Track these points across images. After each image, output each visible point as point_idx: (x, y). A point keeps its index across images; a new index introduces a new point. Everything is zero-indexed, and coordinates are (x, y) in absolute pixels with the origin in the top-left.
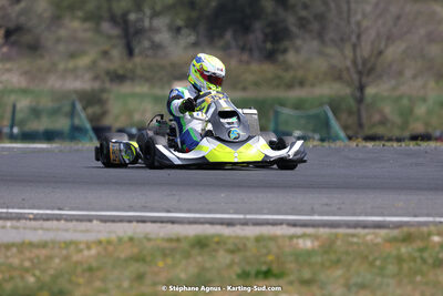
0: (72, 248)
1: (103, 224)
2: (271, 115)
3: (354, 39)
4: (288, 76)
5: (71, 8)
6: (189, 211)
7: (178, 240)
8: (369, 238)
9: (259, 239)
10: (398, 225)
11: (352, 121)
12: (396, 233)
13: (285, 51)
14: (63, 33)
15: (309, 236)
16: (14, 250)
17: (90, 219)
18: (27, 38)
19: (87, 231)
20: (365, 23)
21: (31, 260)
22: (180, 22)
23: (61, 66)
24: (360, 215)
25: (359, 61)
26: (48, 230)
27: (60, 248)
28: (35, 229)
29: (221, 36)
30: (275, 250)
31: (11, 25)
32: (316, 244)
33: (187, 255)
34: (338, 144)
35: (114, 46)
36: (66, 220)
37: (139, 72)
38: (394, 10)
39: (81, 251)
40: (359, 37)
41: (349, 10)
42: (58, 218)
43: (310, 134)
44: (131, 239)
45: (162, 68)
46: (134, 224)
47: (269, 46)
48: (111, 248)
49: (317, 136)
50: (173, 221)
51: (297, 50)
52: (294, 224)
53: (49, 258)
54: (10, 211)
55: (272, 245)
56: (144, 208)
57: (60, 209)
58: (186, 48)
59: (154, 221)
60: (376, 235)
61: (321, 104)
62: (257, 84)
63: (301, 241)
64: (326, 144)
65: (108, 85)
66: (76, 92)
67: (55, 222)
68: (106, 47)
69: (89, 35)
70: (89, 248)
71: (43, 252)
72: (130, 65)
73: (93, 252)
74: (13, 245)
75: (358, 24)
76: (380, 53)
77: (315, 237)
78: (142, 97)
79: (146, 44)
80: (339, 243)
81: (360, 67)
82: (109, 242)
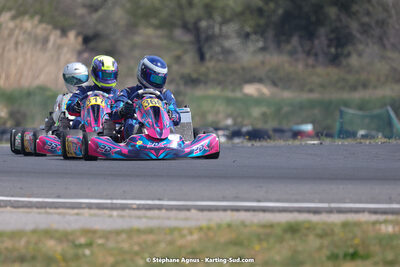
0: (176, 234)
1: (200, 214)
5: (146, 16)
6: (278, 201)
7: (271, 226)
14: (138, 39)
16: (124, 236)
17: (188, 209)
18: (105, 44)
19: (186, 219)
21: (139, 244)
22: (248, 29)
26: (151, 218)
27: (165, 234)
28: (139, 217)
31: (90, 32)
33: (281, 240)
35: (186, 52)
36: (167, 209)
37: (212, 75)
39: (184, 236)
42: (160, 208)
44: (229, 226)
45: (234, 71)
46: (229, 213)
47: (333, 50)
48: (211, 234)
50: (264, 210)
51: (360, 55)
52: (374, 212)
53: (156, 243)
54: (115, 201)
56: (236, 199)
57: (159, 199)
58: (255, 53)
59: (247, 209)
61: (384, 105)
65: (182, 88)
67: (157, 212)
68: (178, 52)
69: (164, 42)
70: (191, 233)
71: (150, 238)
72: (203, 69)
73: (195, 237)
77: (396, 223)
78: (214, 99)
79: (217, 49)
82: (209, 228)
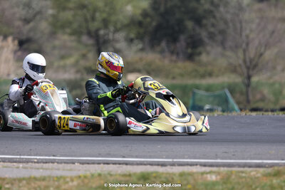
0: (62, 180)
1: (81, 165)
2: (191, 95)
3: (244, 46)
4: (201, 70)
5: (63, 27)
6: (137, 157)
7: (130, 175)
8: (253, 173)
9: (182, 175)
10: (272, 166)
11: (242, 98)
12: (270, 170)
13: (200, 54)
14: (57, 43)
15: (214, 172)
16: (24, 182)
17: (73, 162)
18: (34, 46)
19: (71, 170)
20: (252, 36)
21: (35, 189)
22: (132, 36)
23: (56, 64)
24: (247, 159)
25: (248, 60)
26: (46, 169)
27: (54, 181)
28: (38, 169)
29: (159, 44)
30: (192, 181)
31: (24, 38)
32: (219, 177)
34: (234, 114)
35: (89, 51)
36: (58, 163)
38: (270, 27)
39: (67, 182)
40: (247, 44)
41: (241, 27)
42: (53, 161)
43: (215, 107)
44: (100, 175)
46: (102, 165)
47: (189, 51)
48: (86, 181)
49: (220, 109)
50: (126, 163)
51: (208, 53)
52: (205, 165)
53: (47, 187)
54: (22, 157)
55: (190, 178)
56: (109, 155)
57: (54, 156)
58: (136, 52)
59: (115, 163)
60: (257, 172)
61: (223, 88)
62: (182, 75)
63: (209, 176)
64: (225, 114)
65: (85, 76)
66: (65, 80)
67: (51, 164)
68: (84, 51)
69: (74, 44)
70: (72, 180)
73: (75, 183)
74: (24, 179)
75: (247, 37)
76: (261, 55)
77: (218, 173)
80: (233, 177)
81: (248, 64)
82: (85, 177)
